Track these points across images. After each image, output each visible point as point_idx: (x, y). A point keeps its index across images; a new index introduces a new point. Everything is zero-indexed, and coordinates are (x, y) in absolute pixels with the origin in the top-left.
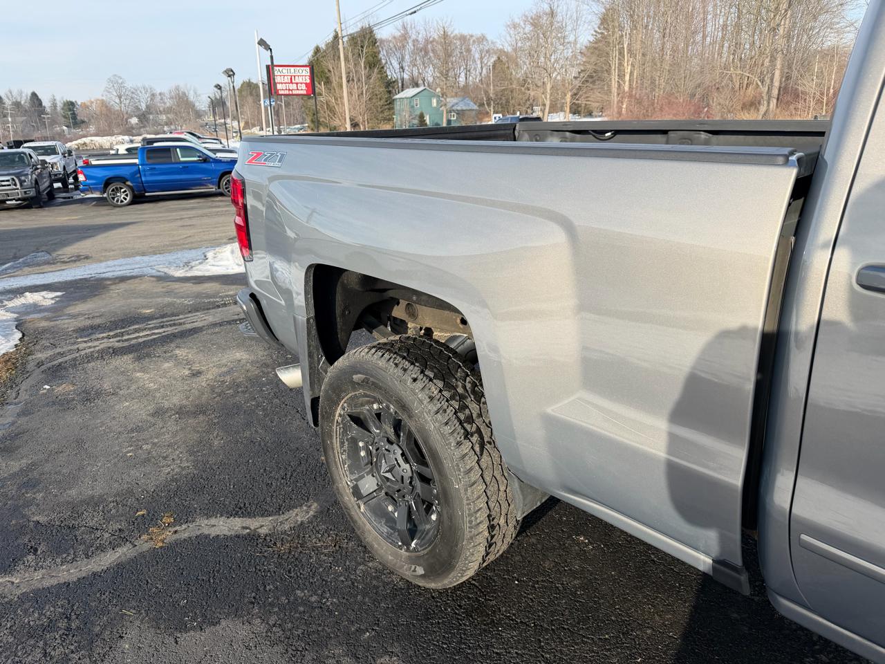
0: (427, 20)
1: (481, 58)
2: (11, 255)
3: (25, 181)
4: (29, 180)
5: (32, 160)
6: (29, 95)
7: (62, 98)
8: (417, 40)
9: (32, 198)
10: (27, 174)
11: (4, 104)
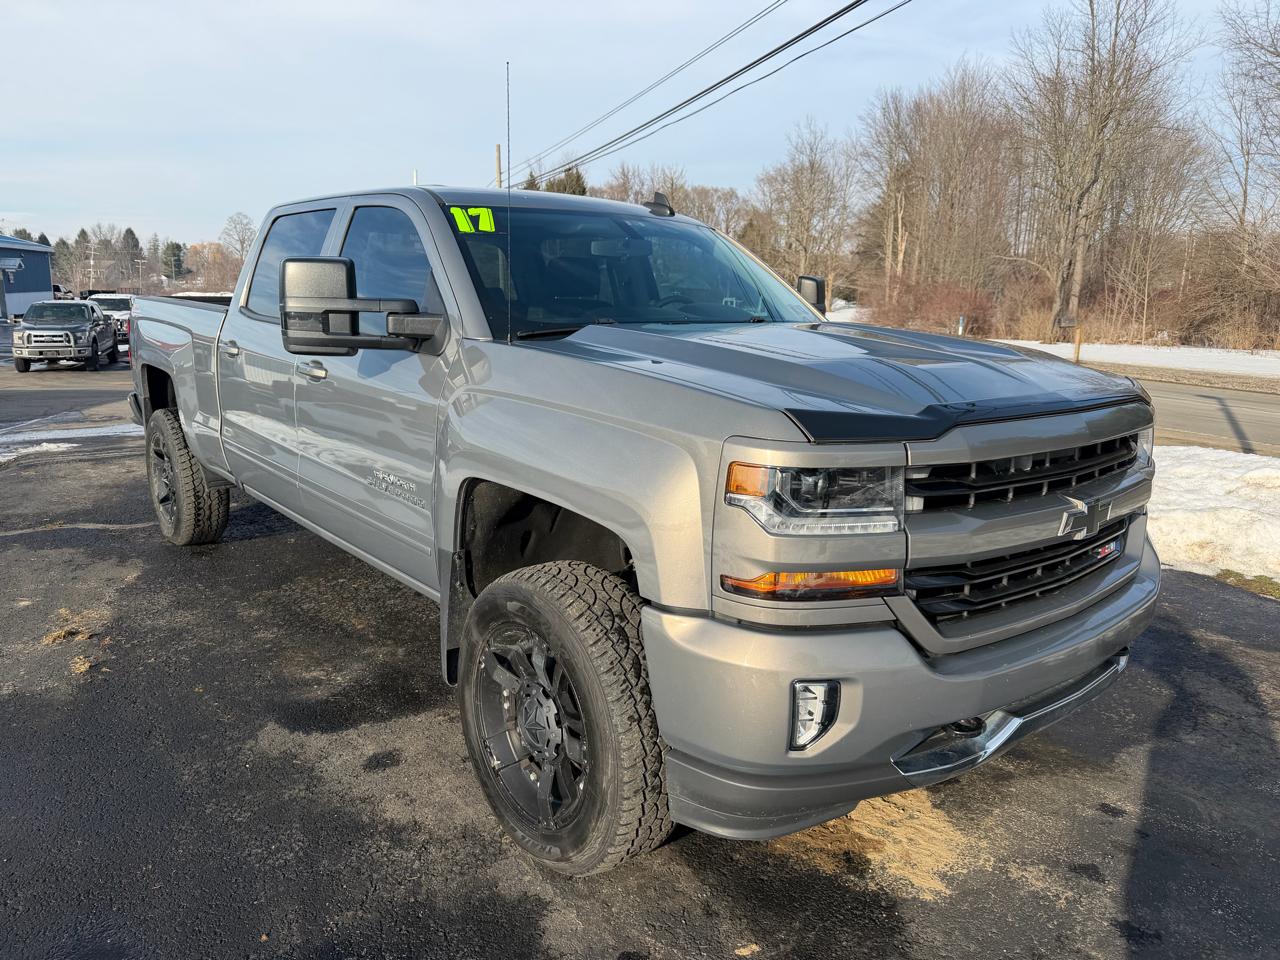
0: (656, 167)
1: (728, 221)
2: (42, 412)
3: (81, 338)
4: (85, 337)
5: (95, 315)
6: (124, 231)
7: (167, 239)
8: (641, 193)
9: (87, 359)
10: (85, 330)
11: (88, 242)
